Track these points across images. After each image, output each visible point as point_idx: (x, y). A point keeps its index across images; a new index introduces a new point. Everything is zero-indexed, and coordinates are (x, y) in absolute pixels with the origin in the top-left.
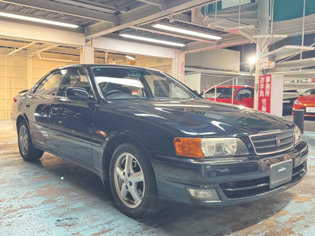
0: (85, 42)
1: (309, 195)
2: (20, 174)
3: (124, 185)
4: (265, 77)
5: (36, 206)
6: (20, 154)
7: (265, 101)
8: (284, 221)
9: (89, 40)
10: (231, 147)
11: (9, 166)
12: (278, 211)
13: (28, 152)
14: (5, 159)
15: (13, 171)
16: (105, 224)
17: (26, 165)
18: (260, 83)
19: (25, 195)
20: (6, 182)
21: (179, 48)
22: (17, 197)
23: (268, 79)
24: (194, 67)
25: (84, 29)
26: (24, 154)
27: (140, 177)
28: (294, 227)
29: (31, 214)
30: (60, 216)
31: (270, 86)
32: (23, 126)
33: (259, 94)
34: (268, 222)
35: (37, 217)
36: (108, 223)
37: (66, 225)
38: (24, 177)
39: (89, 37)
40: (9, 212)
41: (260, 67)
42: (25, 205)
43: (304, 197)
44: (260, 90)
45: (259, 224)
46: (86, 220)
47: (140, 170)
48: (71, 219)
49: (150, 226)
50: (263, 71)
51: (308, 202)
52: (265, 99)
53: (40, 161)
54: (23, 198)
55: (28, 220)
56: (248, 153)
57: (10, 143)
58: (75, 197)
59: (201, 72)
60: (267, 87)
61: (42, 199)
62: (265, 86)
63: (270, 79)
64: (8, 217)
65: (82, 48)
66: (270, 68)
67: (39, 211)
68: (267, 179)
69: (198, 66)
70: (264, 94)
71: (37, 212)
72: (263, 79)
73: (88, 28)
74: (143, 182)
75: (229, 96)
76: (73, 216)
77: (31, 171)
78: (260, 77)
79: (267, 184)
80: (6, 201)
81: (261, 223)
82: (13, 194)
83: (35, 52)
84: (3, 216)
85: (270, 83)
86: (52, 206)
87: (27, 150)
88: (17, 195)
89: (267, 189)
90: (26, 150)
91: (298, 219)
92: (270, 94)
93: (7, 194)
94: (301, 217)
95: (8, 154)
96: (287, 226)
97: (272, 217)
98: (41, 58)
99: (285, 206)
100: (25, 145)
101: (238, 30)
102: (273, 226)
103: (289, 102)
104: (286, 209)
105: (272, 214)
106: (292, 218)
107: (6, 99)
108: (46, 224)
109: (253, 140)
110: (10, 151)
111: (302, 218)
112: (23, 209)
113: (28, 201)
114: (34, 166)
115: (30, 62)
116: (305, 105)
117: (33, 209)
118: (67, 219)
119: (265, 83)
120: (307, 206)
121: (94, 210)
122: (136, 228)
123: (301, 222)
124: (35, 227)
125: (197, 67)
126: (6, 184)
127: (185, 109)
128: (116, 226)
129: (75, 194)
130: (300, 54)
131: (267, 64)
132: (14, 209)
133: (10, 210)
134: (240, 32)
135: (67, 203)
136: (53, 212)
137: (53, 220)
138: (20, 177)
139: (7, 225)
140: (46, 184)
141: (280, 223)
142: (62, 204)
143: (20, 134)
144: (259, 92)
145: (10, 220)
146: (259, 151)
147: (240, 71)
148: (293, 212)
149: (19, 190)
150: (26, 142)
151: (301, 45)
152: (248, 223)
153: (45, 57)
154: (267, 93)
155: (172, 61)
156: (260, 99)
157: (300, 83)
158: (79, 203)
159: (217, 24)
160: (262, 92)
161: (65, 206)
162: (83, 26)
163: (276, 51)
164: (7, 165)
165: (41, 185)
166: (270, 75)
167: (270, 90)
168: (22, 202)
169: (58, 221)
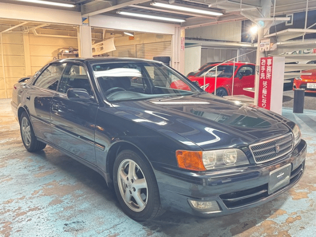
0: (81, 21)
1: (306, 190)
2: (25, 168)
3: (128, 190)
4: (266, 59)
5: (43, 208)
6: (23, 144)
7: (266, 84)
8: (282, 222)
9: (86, 19)
10: (231, 157)
11: (13, 159)
12: (276, 210)
13: (31, 143)
14: (9, 149)
15: (18, 165)
16: (111, 228)
17: (30, 158)
18: (261, 65)
19: (32, 194)
20: (12, 179)
21: (179, 23)
22: (25, 196)
23: (269, 61)
24: (194, 39)
25: (80, 7)
26: (27, 145)
27: (143, 184)
28: (290, 228)
29: (39, 218)
30: (68, 220)
31: (272, 68)
32: (25, 118)
33: (260, 76)
34: (266, 224)
35: (46, 220)
36: (113, 227)
37: (73, 230)
38: (30, 173)
39: (85, 16)
40: (18, 215)
41: (262, 49)
42: (33, 207)
43: (301, 193)
44: (261, 72)
45: (257, 225)
46: (93, 223)
47: (143, 178)
48: (78, 222)
49: (154, 230)
50: (264, 52)
51: (305, 199)
52: (266, 82)
53: (43, 152)
54: (30, 198)
55: (37, 225)
56: (248, 163)
57: (12, 129)
58: (80, 196)
59: (202, 44)
60: (268, 70)
61: (49, 199)
62: (266, 68)
63: (272, 62)
64: (18, 221)
65: (79, 27)
66: (271, 50)
67: (47, 213)
68: (266, 186)
69: (199, 37)
70: (265, 77)
71: (46, 215)
72: (264, 61)
73: (85, 6)
74: (146, 189)
75: (230, 74)
76: (80, 219)
77: (35, 164)
78: (262, 59)
79: (266, 191)
80: (14, 202)
81: (259, 224)
82: (20, 194)
83: (31, 29)
84: (13, 220)
85: (271, 65)
86: (59, 208)
87: (30, 141)
88: (24, 194)
89: (266, 195)
90: (28, 141)
91: (295, 220)
92: (271, 77)
93: (14, 194)
94: (298, 216)
95: (11, 143)
96: (284, 228)
97: (270, 217)
98: (37, 34)
99: (283, 204)
100: (28, 136)
101: (240, 12)
102: (270, 228)
103: (290, 81)
104: (284, 207)
105: (270, 213)
106: (288, 218)
107: (4, 78)
108: (55, 229)
109: (253, 150)
110: (13, 139)
111: (299, 218)
112: (31, 212)
113: (36, 202)
114: (38, 158)
115: (26, 38)
116: (306, 81)
117: (41, 211)
118: (74, 223)
119: (266, 65)
120: (304, 204)
121: (100, 212)
122: (140, 233)
123: (297, 223)
124: (45, 233)
125: (197, 39)
126: (13, 181)
127: (184, 108)
128: (121, 230)
129: (80, 192)
130: (302, 36)
131: (268, 46)
132: (22, 211)
133: (19, 213)
134: (242, 14)
135: (74, 204)
136: (60, 214)
137: (61, 223)
138: (26, 172)
139: (18, 231)
140: (51, 181)
141: (278, 225)
142: (68, 205)
143: (22, 125)
144: (260, 74)
145: (20, 225)
146: (258, 160)
147: (242, 41)
148: (290, 211)
149: (26, 188)
150: (29, 134)
151: (303, 28)
152: (247, 224)
153: (41, 34)
154: (268, 76)
155: (172, 37)
156: (261, 81)
157: (302, 55)
158: (85, 204)
159: (218, 5)
160: (263, 75)
161: (71, 207)
162: (80, 4)
163: (278, 33)
164: (12, 157)
165: (47, 182)
166: (271, 58)
167: (271, 73)
168: (30, 204)
169: (66, 225)
